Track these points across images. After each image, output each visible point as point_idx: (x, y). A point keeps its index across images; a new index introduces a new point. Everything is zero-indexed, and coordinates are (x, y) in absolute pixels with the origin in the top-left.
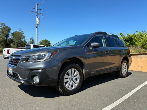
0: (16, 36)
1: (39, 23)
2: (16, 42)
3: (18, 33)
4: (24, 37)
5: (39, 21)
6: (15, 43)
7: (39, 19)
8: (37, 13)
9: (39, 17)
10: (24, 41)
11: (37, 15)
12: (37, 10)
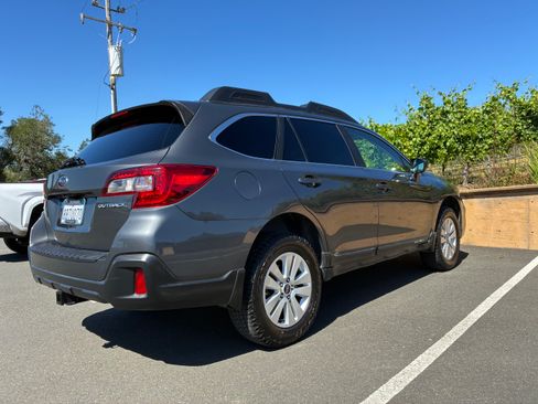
0: (25, 137)
1: (121, 66)
2: (26, 161)
3: (32, 123)
4: (57, 140)
5: (121, 59)
6: (24, 165)
7: (121, 51)
8: (110, 26)
9: (119, 43)
10: (59, 154)
11: (110, 32)
12: (110, 10)
